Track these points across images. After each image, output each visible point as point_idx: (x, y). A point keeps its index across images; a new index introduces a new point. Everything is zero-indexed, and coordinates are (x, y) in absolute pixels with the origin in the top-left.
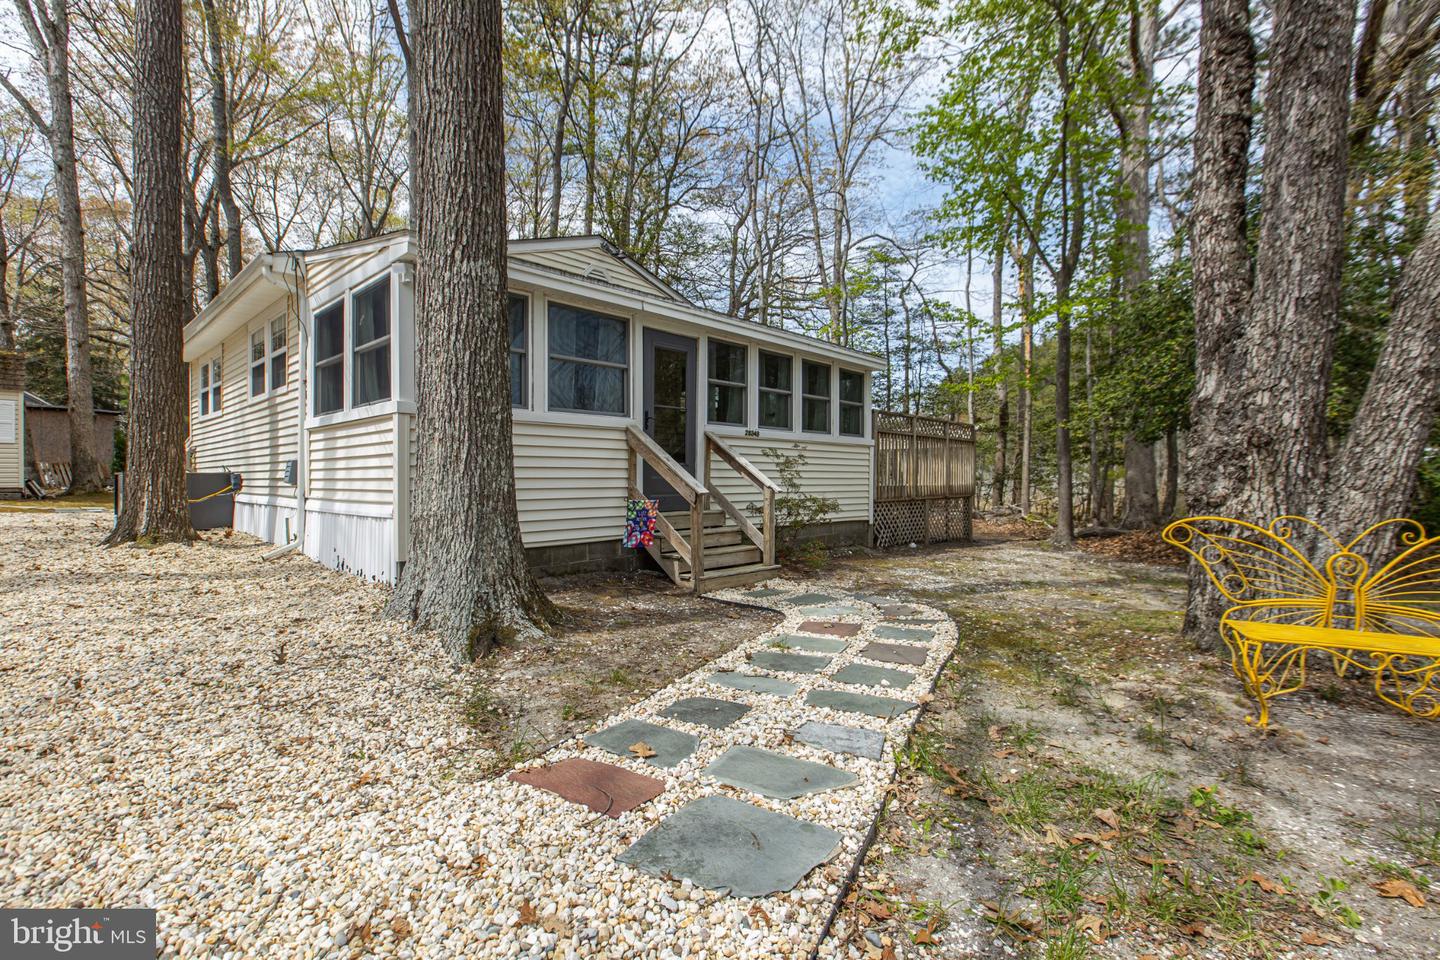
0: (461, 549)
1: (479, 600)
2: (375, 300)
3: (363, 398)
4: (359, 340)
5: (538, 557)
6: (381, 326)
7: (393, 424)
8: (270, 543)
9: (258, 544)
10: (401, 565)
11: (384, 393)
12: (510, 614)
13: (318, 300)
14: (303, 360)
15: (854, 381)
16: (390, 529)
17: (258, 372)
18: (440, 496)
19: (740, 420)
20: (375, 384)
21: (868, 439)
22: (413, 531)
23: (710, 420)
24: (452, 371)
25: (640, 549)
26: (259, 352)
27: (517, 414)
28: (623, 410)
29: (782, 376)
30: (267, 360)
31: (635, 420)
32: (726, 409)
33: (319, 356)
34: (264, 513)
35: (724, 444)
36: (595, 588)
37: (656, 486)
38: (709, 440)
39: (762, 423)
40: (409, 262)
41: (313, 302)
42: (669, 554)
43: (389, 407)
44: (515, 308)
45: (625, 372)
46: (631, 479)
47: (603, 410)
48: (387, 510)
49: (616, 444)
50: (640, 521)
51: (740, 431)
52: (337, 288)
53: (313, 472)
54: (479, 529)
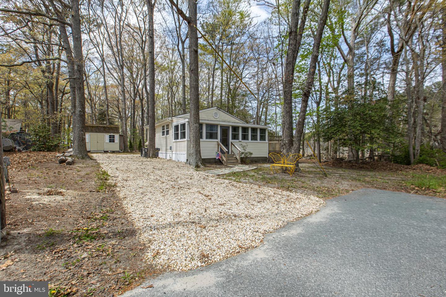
0: (195, 157)
1: (196, 162)
2: (183, 125)
3: (181, 138)
4: (181, 130)
5: (204, 160)
6: (184, 129)
7: (186, 142)
8: (166, 159)
9: (164, 159)
10: (187, 160)
11: (184, 137)
12: (200, 164)
13: (175, 124)
14: (172, 132)
15: (263, 131)
16: (186, 155)
17: (163, 132)
18: (192, 151)
19: (238, 139)
20: (183, 136)
21: (267, 141)
22: (189, 155)
23: (232, 139)
24: (193, 137)
25: (219, 159)
26: (163, 129)
27: (201, 140)
28: (217, 138)
29: (247, 131)
30: (165, 130)
31: (219, 140)
32: (235, 137)
33: (175, 132)
34: (165, 154)
35: (233, 143)
36: (212, 164)
37: (222, 151)
38: (232, 143)
39: (242, 139)
40: (188, 122)
41: (174, 124)
42: (223, 160)
43: (186, 140)
44: (201, 125)
45: (217, 133)
46: (218, 149)
47: (214, 138)
48: (185, 153)
49: (216, 143)
50: (218, 155)
51: (238, 141)
52: (177, 123)
53: (174, 148)
54: (196, 154)
